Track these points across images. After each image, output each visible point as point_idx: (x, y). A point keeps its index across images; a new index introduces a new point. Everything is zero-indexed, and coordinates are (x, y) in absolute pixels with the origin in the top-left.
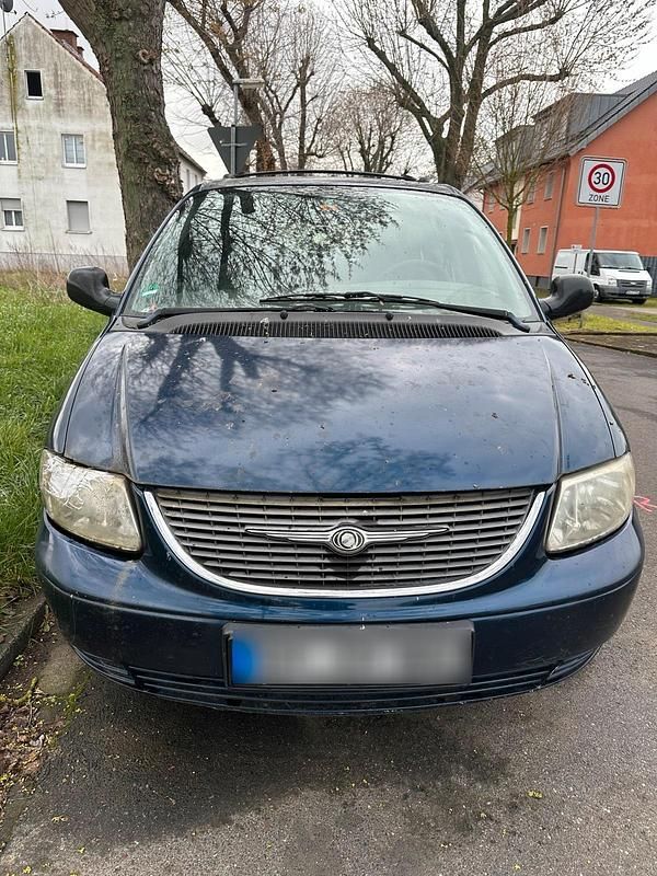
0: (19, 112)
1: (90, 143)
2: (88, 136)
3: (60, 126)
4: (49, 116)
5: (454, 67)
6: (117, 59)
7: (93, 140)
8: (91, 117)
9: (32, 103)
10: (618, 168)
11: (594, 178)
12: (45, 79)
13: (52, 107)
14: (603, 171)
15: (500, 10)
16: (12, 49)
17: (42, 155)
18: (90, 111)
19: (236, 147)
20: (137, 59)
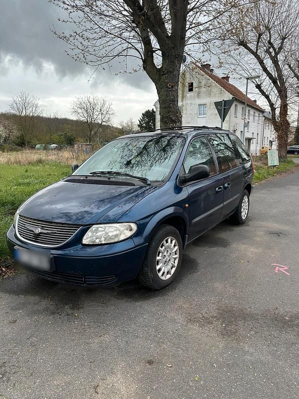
0: (184, 99)
1: (209, 107)
2: (208, 104)
3: (198, 101)
4: (195, 98)
6: (161, 88)
7: (210, 106)
8: (210, 96)
9: (189, 94)
12: (195, 85)
13: (196, 95)
16: (185, 75)
17: (191, 114)
18: (210, 94)
19: (224, 109)
20: (167, 87)
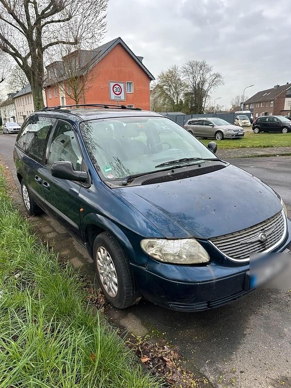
5: (28, 35)
10: (122, 85)
11: (115, 89)
14: (117, 86)
15: (43, 12)
